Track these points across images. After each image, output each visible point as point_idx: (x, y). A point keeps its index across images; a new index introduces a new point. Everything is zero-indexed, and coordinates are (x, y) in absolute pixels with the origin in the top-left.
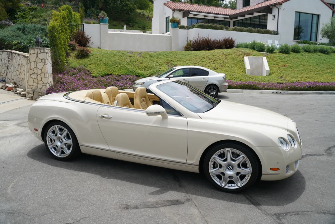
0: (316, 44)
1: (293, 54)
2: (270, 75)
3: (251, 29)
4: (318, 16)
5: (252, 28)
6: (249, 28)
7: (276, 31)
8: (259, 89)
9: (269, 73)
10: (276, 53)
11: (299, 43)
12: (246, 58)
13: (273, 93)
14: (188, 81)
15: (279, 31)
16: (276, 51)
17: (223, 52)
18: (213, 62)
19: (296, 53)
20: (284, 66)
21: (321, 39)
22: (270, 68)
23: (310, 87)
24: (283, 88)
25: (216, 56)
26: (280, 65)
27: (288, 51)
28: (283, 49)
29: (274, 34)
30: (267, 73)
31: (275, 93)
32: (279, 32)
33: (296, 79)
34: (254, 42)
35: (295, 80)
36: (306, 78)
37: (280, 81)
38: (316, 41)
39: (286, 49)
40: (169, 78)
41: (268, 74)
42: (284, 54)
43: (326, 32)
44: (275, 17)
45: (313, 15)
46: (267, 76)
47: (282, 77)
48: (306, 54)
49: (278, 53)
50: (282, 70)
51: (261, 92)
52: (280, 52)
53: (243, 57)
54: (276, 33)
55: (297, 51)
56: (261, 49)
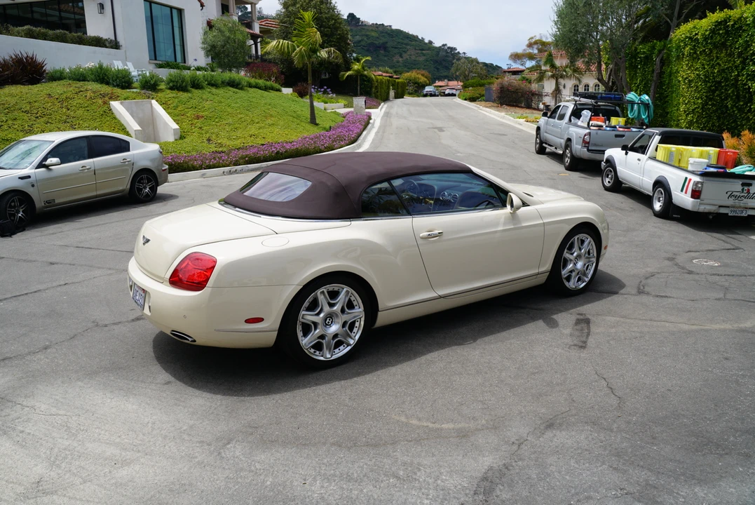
0: (189, 68)
1: (196, 92)
2: (182, 138)
3: (65, 34)
4: (180, 11)
5: (65, 31)
6: (58, 31)
7: (114, 39)
8: (194, 168)
9: (180, 133)
10: (161, 89)
11: (160, 66)
12: (115, 105)
13: (224, 172)
14: (93, 169)
15: (120, 39)
16: (162, 86)
17: (48, 92)
18: (42, 120)
19: (197, 88)
20: (198, 117)
21: (196, 60)
22: (177, 122)
23: (278, 153)
24: (237, 161)
25: (36, 104)
26: (188, 115)
27: (186, 86)
28: (177, 82)
29: (112, 47)
30: (175, 135)
31: (227, 172)
32: (121, 44)
33: (239, 141)
34: (101, 67)
35: (238, 143)
36: (251, 137)
37: (213, 148)
38: (185, 62)
39: (183, 82)
40: (47, 167)
41: (178, 137)
42: (181, 93)
43: (214, 45)
44: (103, 9)
45: (171, 8)
46: (176, 140)
47: (209, 140)
48: (214, 90)
49: (169, 91)
50: (199, 125)
51: (203, 174)
52: (171, 88)
53: (105, 103)
54: (115, 45)
55: (198, 85)
56: (125, 82)
